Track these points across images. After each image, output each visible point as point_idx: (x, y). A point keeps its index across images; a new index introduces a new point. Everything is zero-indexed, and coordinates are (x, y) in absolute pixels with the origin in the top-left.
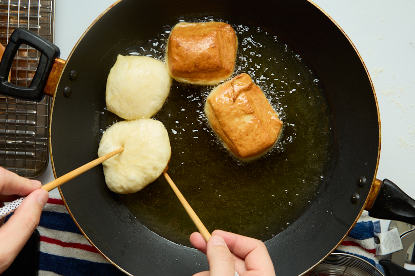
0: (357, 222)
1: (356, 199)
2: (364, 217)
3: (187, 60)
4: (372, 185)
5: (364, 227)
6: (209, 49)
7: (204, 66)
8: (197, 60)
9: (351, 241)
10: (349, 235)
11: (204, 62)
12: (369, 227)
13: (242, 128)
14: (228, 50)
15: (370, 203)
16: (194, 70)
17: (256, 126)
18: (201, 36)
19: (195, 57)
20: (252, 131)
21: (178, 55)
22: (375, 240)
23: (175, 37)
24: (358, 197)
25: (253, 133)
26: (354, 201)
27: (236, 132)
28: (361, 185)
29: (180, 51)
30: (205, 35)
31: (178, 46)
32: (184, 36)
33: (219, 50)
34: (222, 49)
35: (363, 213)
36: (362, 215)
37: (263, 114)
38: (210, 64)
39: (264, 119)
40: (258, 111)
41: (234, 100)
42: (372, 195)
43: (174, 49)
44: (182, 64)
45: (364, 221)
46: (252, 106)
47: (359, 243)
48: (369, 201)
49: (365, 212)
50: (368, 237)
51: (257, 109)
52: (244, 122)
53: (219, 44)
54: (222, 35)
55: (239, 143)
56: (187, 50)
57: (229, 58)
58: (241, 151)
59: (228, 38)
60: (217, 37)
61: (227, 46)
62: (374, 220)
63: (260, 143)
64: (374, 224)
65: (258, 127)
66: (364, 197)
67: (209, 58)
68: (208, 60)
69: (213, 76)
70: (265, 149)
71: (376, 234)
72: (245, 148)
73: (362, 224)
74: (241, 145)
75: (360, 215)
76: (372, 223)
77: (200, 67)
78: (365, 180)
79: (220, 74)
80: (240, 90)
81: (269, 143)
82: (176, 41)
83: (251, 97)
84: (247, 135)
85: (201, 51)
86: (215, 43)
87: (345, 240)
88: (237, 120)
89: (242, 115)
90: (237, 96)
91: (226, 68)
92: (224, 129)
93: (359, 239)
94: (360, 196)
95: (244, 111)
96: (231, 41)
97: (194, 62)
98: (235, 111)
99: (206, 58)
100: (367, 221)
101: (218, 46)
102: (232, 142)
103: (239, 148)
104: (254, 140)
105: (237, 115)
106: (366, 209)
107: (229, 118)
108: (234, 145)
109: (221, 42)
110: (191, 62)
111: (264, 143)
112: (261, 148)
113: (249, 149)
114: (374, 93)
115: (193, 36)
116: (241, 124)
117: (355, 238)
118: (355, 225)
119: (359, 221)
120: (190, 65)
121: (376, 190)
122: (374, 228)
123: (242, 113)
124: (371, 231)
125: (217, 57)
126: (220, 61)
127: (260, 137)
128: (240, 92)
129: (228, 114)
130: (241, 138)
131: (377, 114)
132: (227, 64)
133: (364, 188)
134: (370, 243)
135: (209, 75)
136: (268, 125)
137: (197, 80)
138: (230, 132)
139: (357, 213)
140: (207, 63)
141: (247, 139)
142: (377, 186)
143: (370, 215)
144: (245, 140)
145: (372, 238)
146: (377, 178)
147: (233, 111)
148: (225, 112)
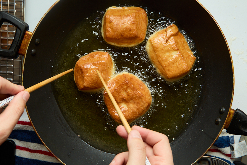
0: (219, 137)
1: (218, 121)
2: (224, 133)
3: (116, 31)
4: (229, 113)
5: (224, 140)
6: (130, 24)
7: (127, 36)
8: (123, 32)
9: (215, 148)
10: (214, 145)
11: (127, 33)
12: (227, 140)
13: (171, 60)
14: (142, 25)
15: (227, 124)
16: (120, 38)
17: (180, 59)
18: (126, 16)
19: (122, 30)
20: (177, 61)
21: (110, 28)
22: (231, 148)
23: (109, 16)
24: (220, 120)
25: (177, 63)
26: (217, 123)
27: (166, 62)
28: (221, 113)
29: (112, 26)
30: (128, 15)
31: (110, 22)
32: (114, 16)
33: (137, 25)
34: (138, 25)
35: (223, 130)
36: (222, 132)
37: (184, 52)
38: (131, 34)
39: (184, 54)
40: (181, 49)
41: (167, 41)
42: (228, 119)
43: (108, 24)
44: (113, 33)
45: (224, 136)
46: (177, 46)
47: (220, 150)
48: (227, 123)
49: (224, 130)
50: (226, 146)
51: (181, 48)
52: (172, 56)
53: (137, 21)
54: (139, 15)
55: (168, 69)
56: (116, 25)
57: (143, 31)
58: (168, 74)
59: (143, 18)
60: (135, 17)
61: (141, 23)
62: (230, 135)
63: (181, 70)
64: (230, 138)
65: (181, 60)
66: (223, 120)
67: (130, 31)
68: (130, 32)
69: (132, 41)
70: (184, 73)
71: (231, 144)
72: (171, 72)
73: (222, 138)
74: (169, 70)
75: (221, 132)
76: (229, 137)
77: (124, 36)
78: (224, 109)
79: (136, 41)
80: (171, 35)
81: (187, 70)
82: (110, 19)
83: (177, 40)
84: (173, 64)
85: (125, 26)
86: (134, 21)
87: (212, 148)
88: (167, 54)
89: (171, 51)
90: (169, 38)
91: (140, 37)
92: (159, 59)
93: (221, 148)
94: (221, 120)
95: (172, 48)
96: (144, 20)
97: (121, 33)
98: (167, 48)
99: (128, 30)
100: (225, 136)
101: (136, 22)
102: (163, 68)
103: (167, 72)
104: (178, 67)
105: (168, 51)
106: (224, 128)
107: (163, 52)
108: (164, 70)
109: (138, 20)
110: (119, 33)
111: (184, 70)
112: (181, 73)
113: (174, 73)
114: (230, 53)
115: (120, 16)
116: (170, 56)
117: (217, 147)
118: (218, 138)
119: (220, 136)
120: (118, 35)
121: (231, 116)
122: (230, 141)
123: (171, 49)
124: (228, 143)
125: (135, 30)
126: (137, 33)
127: (182, 66)
128: (171, 36)
129: (162, 49)
130: (169, 65)
131: (232, 67)
132: (141, 34)
133: (223, 115)
134: (227, 150)
135: (129, 41)
136: (187, 59)
137: (122, 44)
138: (162, 62)
139: (219, 131)
140: (129, 33)
141: (173, 67)
142: (232, 113)
143: (228, 132)
144: (172, 67)
145: (229, 147)
146: (231, 108)
147: (165, 48)
148: (161, 49)
